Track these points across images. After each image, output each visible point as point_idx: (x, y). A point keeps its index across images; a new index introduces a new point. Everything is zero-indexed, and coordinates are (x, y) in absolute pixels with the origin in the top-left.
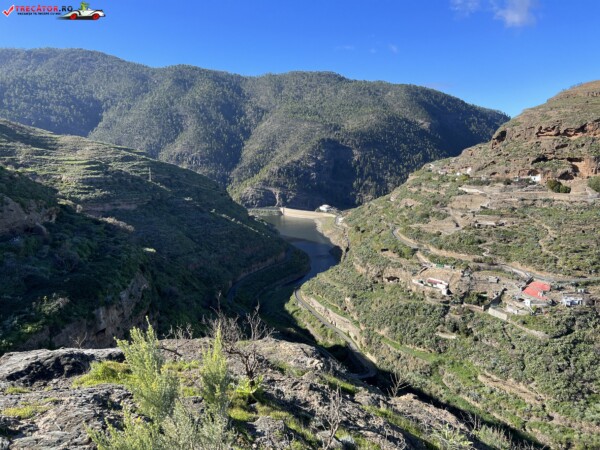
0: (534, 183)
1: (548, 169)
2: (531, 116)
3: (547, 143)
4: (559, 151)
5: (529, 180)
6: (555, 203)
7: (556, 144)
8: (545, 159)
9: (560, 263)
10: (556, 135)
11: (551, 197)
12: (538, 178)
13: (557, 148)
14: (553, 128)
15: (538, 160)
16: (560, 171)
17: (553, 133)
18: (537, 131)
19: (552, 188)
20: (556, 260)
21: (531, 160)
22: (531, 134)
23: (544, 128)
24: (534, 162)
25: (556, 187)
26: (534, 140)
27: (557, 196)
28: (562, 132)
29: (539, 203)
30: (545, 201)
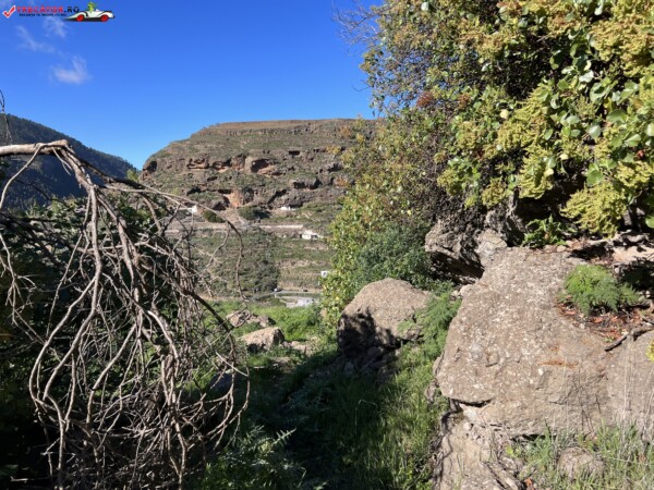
0: (190, 215)
1: (202, 200)
2: (179, 148)
3: (199, 175)
4: (211, 183)
5: (186, 211)
6: (215, 232)
7: (207, 176)
8: (199, 191)
9: (229, 287)
10: (207, 167)
11: (209, 227)
12: (194, 210)
13: (209, 180)
14: (203, 161)
15: (193, 191)
16: (214, 202)
17: (202, 165)
18: (187, 163)
19: (209, 219)
20: (225, 284)
21: (186, 191)
22: (182, 165)
23: (194, 159)
24: (189, 193)
25: (213, 218)
26: (185, 172)
27: (214, 226)
28: (211, 164)
29: (199, 233)
30: (205, 230)
